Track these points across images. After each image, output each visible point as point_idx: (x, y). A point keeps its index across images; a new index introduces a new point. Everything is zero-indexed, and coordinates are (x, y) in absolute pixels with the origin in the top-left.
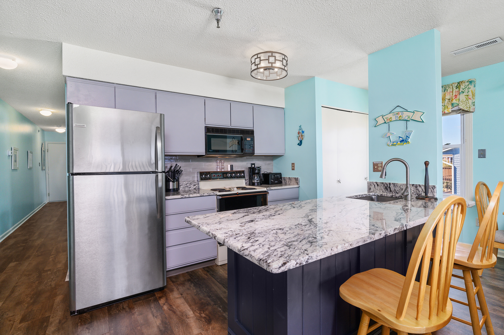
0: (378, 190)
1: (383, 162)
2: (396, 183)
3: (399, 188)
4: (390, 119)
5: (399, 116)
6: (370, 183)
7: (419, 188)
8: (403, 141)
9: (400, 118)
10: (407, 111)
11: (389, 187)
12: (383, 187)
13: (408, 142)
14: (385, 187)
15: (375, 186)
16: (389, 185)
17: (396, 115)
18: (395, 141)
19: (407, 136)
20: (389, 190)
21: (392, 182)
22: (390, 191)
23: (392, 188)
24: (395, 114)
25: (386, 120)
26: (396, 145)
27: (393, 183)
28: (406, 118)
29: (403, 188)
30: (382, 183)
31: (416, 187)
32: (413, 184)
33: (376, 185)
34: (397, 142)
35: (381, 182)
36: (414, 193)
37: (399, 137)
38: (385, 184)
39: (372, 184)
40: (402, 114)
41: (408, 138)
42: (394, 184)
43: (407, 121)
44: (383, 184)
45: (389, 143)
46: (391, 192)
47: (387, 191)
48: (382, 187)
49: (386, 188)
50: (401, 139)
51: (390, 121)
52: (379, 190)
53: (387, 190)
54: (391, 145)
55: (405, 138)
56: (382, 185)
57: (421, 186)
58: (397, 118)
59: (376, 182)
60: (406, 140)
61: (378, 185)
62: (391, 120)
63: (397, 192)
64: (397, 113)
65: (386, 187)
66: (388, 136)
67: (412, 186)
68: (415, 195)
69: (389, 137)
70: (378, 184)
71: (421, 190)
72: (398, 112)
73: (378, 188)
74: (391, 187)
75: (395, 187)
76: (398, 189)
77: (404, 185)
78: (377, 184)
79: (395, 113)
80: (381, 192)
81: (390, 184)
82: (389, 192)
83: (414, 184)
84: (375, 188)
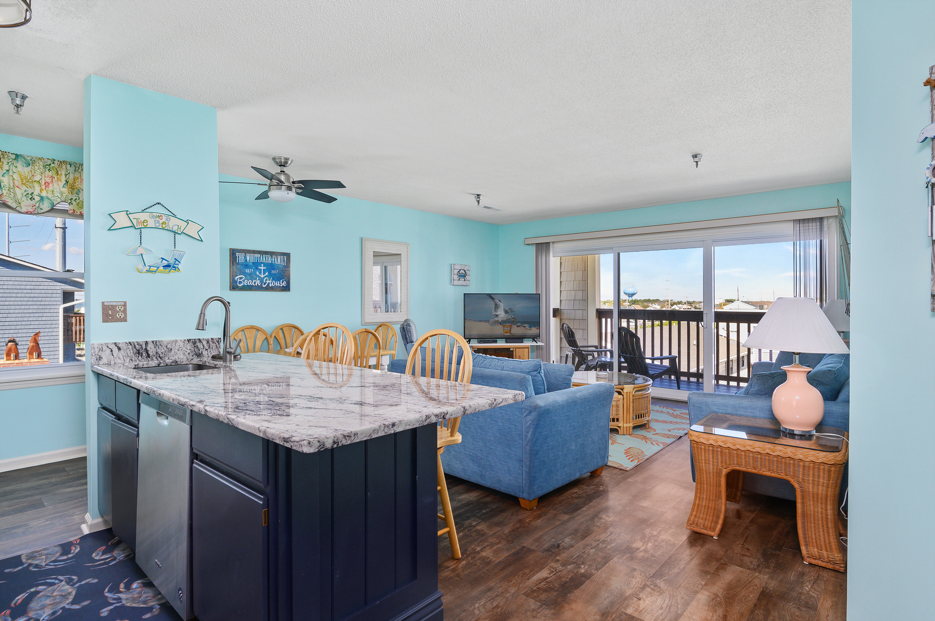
0: (120, 359)
1: (127, 303)
2: (159, 341)
3: (165, 348)
4: (144, 222)
5: (161, 221)
6: (100, 347)
7: (198, 344)
8: (168, 266)
9: (164, 226)
10: (175, 216)
11: (146, 349)
12: (132, 351)
13: (177, 269)
14: (137, 350)
15: (112, 351)
16: (144, 346)
17: (156, 219)
18: (155, 266)
19: (175, 259)
20: (144, 355)
21: (149, 340)
22: (147, 357)
23: (151, 349)
24: (154, 216)
25: (135, 222)
26: (155, 272)
27: (153, 342)
28: (175, 229)
29: (172, 347)
30: (130, 343)
31: (194, 342)
32: (188, 338)
33: (115, 349)
34: (158, 268)
35: (127, 341)
36: (191, 354)
37: (162, 258)
38: (136, 344)
39: (105, 348)
40: (167, 220)
41: (177, 262)
42: (156, 342)
43: (175, 233)
44: (132, 344)
45: (141, 266)
46: (149, 357)
47: (140, 358)
48: (129, 352)
49: (139, 353)
50: (165, 263)
51: (143, 226)
52: (122, 357)
53: (142, 356)
54: (145, 271)
55: (172, 262)
56: (130, 347)
57: (202, 341)
58: (157, 225)
59: (115, 343)
60: (175, 265)
61: (119, 349)
62: (145, 224)
63: (161, 356)
64: (157, 214)
65: (139, 350)
66: (139, 252)
67: (187, 342)
68: (193, 355)
69: (142, 255)
70: (120, 346)
71: (202, 347)
72: (160, 215)
73: (120, 354)
74: (148, 348)
75: (157, 348)
76: (163, 351)
77: (174, 343)
78: (118, 347)
79: (154, 214)
80: (128, 361)
81: (147, 343)
82: (145, 358)
83: (190, 339)
84: (111, 356)
